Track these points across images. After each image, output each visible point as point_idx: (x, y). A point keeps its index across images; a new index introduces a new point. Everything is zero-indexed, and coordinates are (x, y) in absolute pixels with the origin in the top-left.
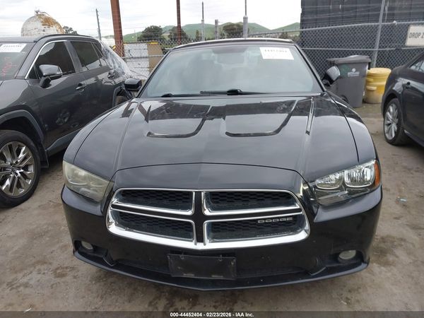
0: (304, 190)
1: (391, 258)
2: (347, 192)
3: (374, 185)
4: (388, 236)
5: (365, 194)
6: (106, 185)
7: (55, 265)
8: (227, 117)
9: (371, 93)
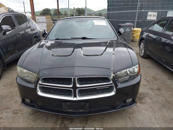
0: (113, 76)
1: (144, 101)
2: (128, 77)
3: (138, 74)
4: (142, 93)
5: (135, 77)
6: (36, 76)
7: (13, 109)
8: (83, 48)
9: (134, 38)
